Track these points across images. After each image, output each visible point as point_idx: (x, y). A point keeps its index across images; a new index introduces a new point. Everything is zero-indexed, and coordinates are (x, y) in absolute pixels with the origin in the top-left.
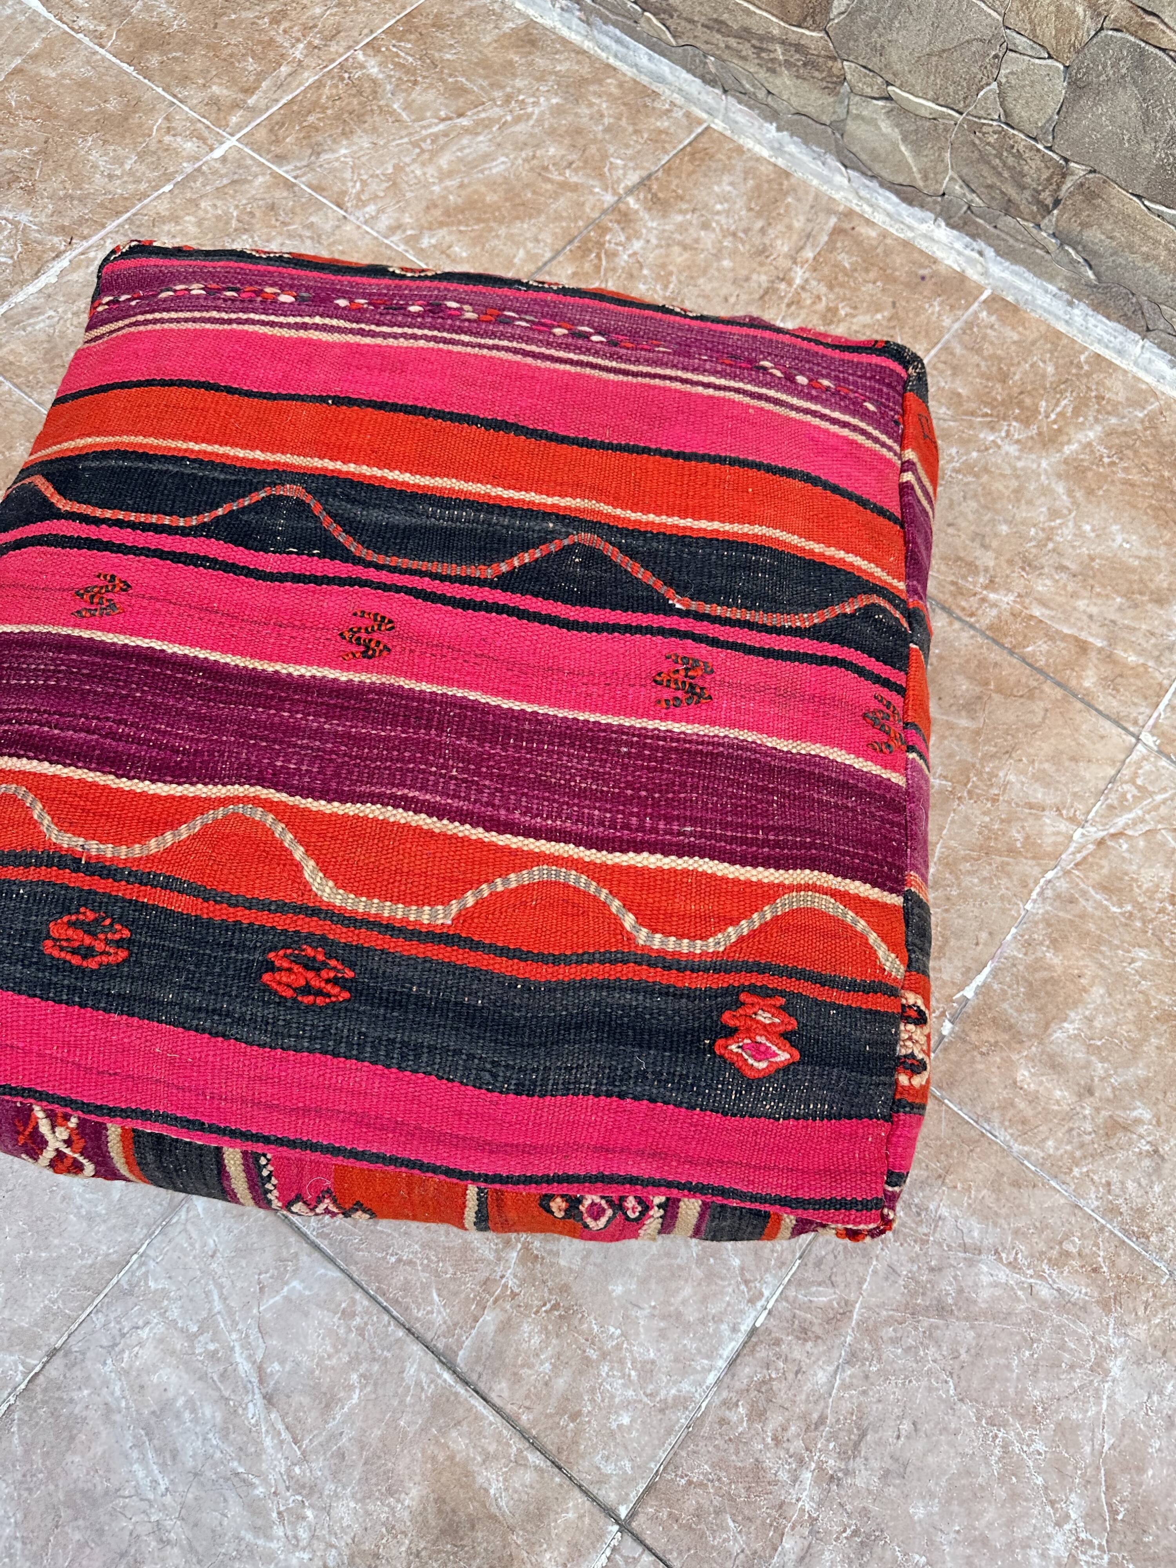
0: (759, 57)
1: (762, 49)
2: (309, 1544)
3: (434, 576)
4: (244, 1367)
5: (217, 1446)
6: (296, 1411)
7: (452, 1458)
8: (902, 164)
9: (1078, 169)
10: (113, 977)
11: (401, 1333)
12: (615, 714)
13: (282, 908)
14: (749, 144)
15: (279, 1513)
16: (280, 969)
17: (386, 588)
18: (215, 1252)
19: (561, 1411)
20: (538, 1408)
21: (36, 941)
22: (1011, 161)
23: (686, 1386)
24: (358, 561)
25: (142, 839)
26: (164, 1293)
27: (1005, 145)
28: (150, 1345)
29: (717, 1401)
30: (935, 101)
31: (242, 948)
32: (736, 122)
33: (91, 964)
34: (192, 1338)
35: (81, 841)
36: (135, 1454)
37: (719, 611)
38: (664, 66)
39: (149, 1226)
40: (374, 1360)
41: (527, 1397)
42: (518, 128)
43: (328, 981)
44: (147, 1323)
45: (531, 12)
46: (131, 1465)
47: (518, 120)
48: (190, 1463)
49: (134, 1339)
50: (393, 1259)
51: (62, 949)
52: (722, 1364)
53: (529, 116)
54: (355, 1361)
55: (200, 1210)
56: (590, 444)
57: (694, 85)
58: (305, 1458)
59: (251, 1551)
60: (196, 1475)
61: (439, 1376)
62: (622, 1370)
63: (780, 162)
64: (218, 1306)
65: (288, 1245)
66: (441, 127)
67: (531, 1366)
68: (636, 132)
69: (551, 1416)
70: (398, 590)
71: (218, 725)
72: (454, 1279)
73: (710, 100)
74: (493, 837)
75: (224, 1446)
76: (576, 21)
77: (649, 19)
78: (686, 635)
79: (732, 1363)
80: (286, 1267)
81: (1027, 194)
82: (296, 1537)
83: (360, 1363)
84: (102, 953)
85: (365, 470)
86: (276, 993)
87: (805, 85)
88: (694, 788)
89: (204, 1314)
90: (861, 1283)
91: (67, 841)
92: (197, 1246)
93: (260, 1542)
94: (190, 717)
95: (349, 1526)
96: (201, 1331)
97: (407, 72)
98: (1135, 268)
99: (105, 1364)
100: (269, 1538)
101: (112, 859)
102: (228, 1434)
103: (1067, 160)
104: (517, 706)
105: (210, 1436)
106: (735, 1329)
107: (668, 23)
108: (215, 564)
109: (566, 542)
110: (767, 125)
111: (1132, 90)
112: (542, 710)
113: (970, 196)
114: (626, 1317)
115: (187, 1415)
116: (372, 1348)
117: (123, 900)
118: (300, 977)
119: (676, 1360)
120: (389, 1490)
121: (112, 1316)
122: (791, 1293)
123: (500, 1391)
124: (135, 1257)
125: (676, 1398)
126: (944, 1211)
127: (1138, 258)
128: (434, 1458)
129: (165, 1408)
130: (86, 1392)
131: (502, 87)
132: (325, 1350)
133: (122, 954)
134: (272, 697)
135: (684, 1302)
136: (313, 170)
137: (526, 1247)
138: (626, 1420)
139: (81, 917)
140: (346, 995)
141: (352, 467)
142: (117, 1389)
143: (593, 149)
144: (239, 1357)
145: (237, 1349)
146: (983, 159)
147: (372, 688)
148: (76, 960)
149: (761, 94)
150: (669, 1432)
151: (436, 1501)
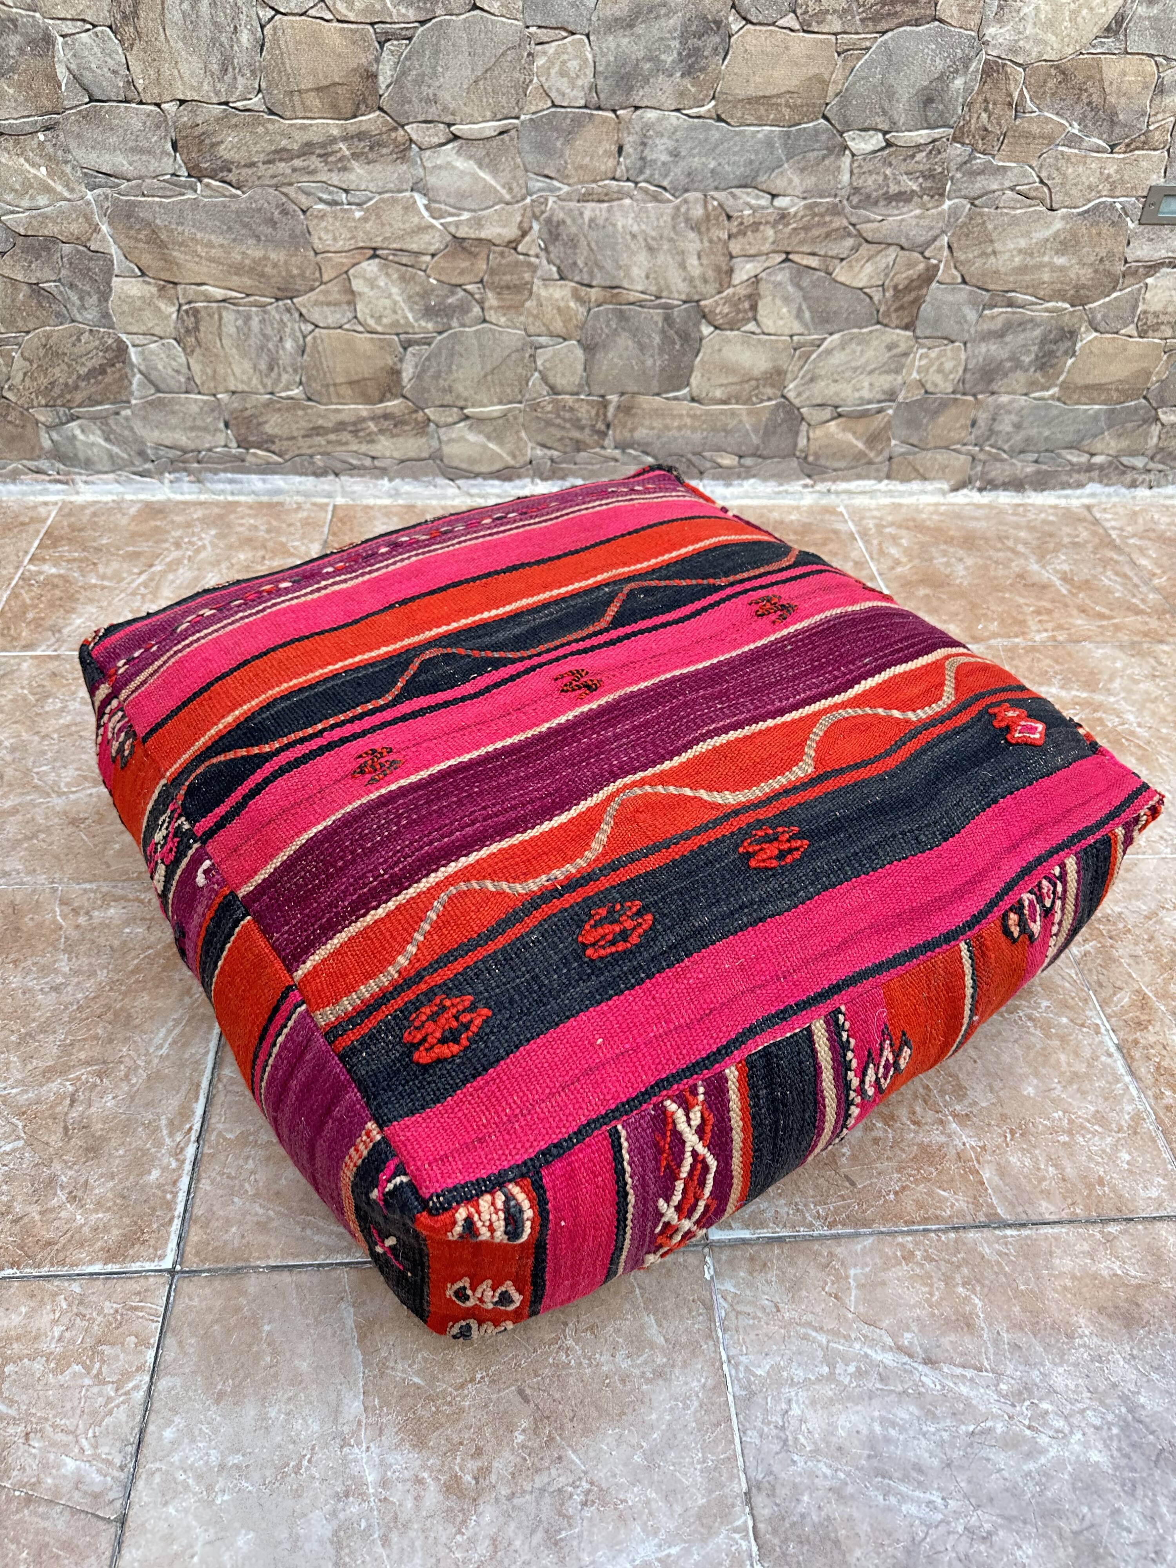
0: (357, 437)
1: (357, 431)
2: (1071, 1425)
3: (577, 641)
4: (889, 1359)
5: (938, 1430)
6: (955, 1349)
7: (1074, 1277)
8: (495, 456)
9: (613, 398)
10: (654, 940)
11: (952, 1235)
12: (761, 638)
13: (716, 822)
14: (371, 502)
15: (1029, 1428)
16: (756, 853)
17: (557, 659)
18: (777, 1307)
19: (1090, 1187)
20: (1078, 1199)
21: (578, 958)
22: (567, 415)
23: (1129, 1108)
24: (521, 659)
25: (587, 846)
26: (776, 1369)
27: (560, 408)
28: (809, 1414)
29: (1153, 1102)
30: (501, 403)
31: (719, 859)
32: (354, 492)
33: (634, 939)
34: (831, 1377)
35: (544, 878)
36: (893, 1500)
37: (745, 575)
38: (278, 481)
39: (710, 1337)
40: (958, 1267)
41: (1065, 1198)
42: (203, 555)
43: (788, 841)
44: (789, 1401)
45: (142, 497)
46: (900, 1511)
47: (198, 551)
48: (936, 1463)
49: (794, 1422)
50: (892, 1196)
51: (603, 947)
52: (1128, 1079)
53: (204, 547)
54: (948, 1280)
55: (732, 1290)
56: (577, 552)
57: (308, 483)
58: (999, 1375)
59: (1046, 1474)
60: (949, 1465)
61: (1005, 1237)
62: (1089, 1132)
63: (401, 502)
64: (823, 1339)
65: (817, 1254)
66: (144, 577)
67: (1044, 1179)
68: (290, 525)
69: (1089, 1196)
70: (565, 656)
71: (551, 770)
72: (940, 1173)
73: (327, 487)
74: (779, 720)
75: (942, 1425)
76: (186, 486)
77: (255, 454)
78: (746, 591)
79: (1132, 1073)
80: (833, 1267)
81: (587, 431)
82: (1058, 1431)
83: (954, 1278)
84: (634, 929)
85: (463, 622)
86: (767, 869)
87: (401, 439)
88: (844, 645)
89: (820, 1353)
90: (1130, 976)
91: (533, 885)
92: (760, 1314)
93: (1043, 1460)
94: (527, 778)
95: (1077, 1386)
96: (832, 1366)
97: (81, 561)
98: (676, 439)
99: (794, 1462)
100: (1043, 1451)
101: (578, 871)
102: (934, 1414)
103: (603, 396)
104: (707, 664)
105: (925, 1428)
106: (1110, 1055)
107: (273, 448)
108: (432, 709)
109: (625, 591)
110: (380, 482)
111: (625, 334)
112: (722, 658)
113: (549, 453)
114: (1053, 1101)
115: (893, 1433)
116: (948, 1262)
117: (614, 887)
118: (772, 850)
119: (1106, 1099)
120: (1067, 1336)
121: (759, 1424)
122: (1109, 1011)
123: (1046, 1209)
124: (725, 1367)
125: (1132, 1119)
126: (1117, 909)
127: (674, 432)
128: (1065, 1288)
129: (872, 1444)
130: (806, 1498)
131: (166, 541)
132: (923, 1293)
133: (649, 917)
134: (565, 739)
135: (1069, 1064)
136: (64, 641)
137: (955, 1115)
138: (1127, 1157)
139: (597, 917)
140: (806, 842)
141: (454, 625)
142: (825, 1469)
143: (270, 545)
144: (878, 1356)
145: (869, 1352)
146: (549, 423)
147: (617, 703)
148: (621, 946)
149: (368, 462)
150: (1154, 1141)
151: (1100, 1312)
